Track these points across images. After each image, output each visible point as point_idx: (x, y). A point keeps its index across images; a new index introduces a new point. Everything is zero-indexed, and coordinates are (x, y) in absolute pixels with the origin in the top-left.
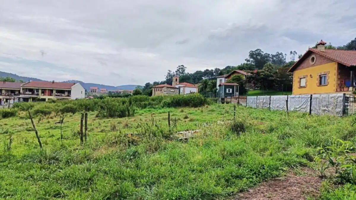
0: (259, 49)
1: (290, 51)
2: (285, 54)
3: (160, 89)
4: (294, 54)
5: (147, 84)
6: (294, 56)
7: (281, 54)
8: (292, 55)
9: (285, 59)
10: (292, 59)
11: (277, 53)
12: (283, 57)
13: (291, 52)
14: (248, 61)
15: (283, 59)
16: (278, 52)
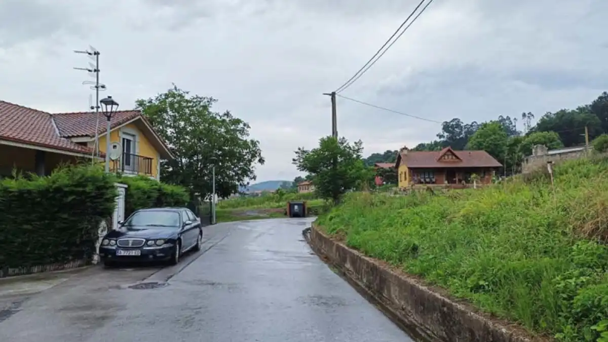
0: (456, 119)
1: (522, 113)
2: (515, 119)
3: (307, 188)
4: (529, 117)
5: (296, 178)
6: (529, 120)
7: (508, 118)
8: (526, 119)
9: (515, 126)
10: (527, 125)
11: (501, 118)
12: (512, 124)
13: (524, 115)
14: (441, 136)
15: (511, 125)
16: (501, 116)
